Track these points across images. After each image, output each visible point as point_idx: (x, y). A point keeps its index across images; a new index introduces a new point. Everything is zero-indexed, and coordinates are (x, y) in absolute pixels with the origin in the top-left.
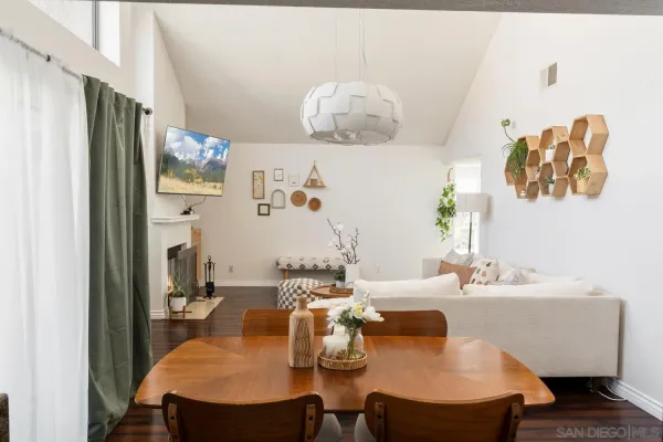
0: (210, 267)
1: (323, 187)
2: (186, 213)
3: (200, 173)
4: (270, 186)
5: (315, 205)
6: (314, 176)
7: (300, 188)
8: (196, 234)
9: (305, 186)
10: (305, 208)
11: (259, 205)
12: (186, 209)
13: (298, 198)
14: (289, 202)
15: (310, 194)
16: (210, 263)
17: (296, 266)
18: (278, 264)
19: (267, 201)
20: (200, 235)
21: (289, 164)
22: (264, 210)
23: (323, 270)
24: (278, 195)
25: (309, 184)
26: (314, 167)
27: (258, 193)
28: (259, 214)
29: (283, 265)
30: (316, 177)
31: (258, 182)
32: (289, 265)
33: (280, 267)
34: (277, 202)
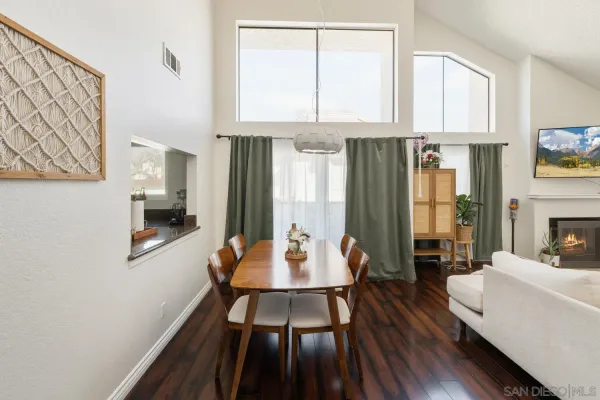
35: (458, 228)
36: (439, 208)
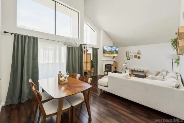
3: (112, 53)
4: (130, 54)
5: (139, 58)
6: (139, 52)
7: (136, 54)
10: (137, 58)
12: (112, 58)
13: (135, 56)
14: (133, 57)
15: (138, 55)
16: (116, 68)
19: (129, 57)
21: (133, 50)
22: (129, 59)
23: (142, 72)
24: (131, 56)
26: (139, 50)
27: (127, 56)
31: (127, 54)
33: (133, 70)
34: (131, 57)
35: (91, 68)
36: (88, 63)
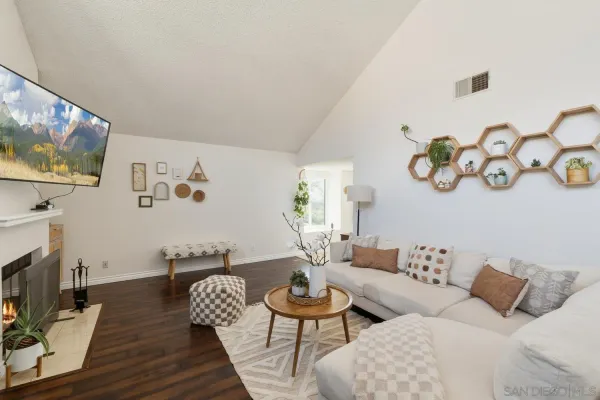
0: (80, 273)
1: (206, 180)
2: (40, 208)
3: (60, 153)
4: (152, 179)
5: (199, 196)
6: (198, 171)
7: (185, 181)
8: (56, 231)
9: (189, 179)
10: (189, 199)
11: (140, 197)
12: (39, 202)
13: (182, 191)
14: (172, 194)
15: (194, 187)
16: (80, 267)
17: (185, 255)
18: (165, 254)
19: (149, 192)
20: (61, 231)
21: (172, 159)
22: (146, 202)
23: (211, 256)
24: (161, 187)
25: (194, 177)
26: (198, 164)
27: (139, 186)
28: (140, 206)
29: (171, 255)
30: (199, 172)
31: (139, 175)
32: (178, 255)
33: (167, 258)
34: (160, 194)
